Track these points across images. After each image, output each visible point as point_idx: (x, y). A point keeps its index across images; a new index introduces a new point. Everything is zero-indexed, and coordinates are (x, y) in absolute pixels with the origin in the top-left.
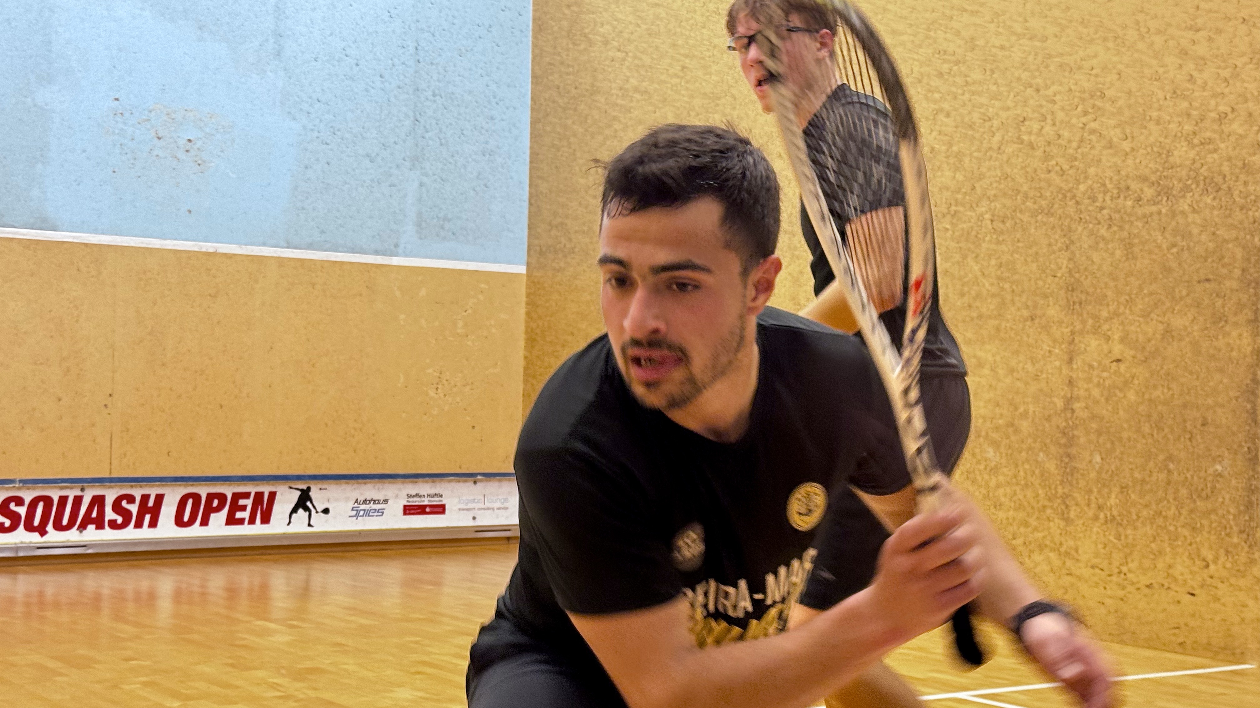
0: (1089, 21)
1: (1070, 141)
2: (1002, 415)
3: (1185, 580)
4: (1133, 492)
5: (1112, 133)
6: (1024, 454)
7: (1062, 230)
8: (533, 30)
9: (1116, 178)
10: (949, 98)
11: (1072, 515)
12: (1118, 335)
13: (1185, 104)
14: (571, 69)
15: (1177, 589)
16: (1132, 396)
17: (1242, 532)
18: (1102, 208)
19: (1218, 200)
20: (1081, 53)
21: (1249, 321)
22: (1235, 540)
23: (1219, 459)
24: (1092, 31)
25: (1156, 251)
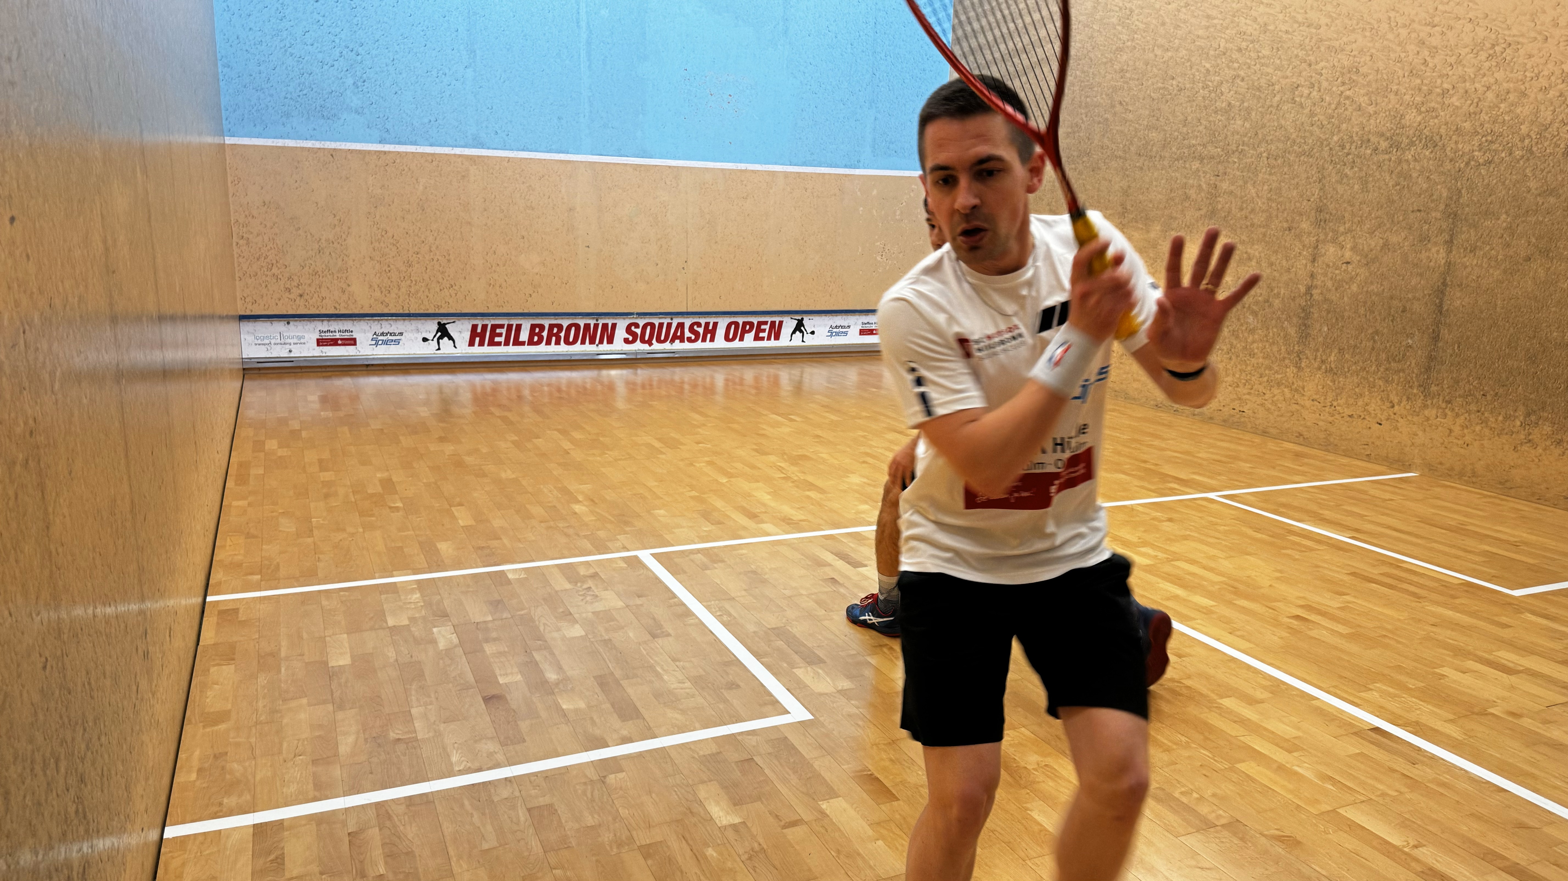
0: (1353, 15)
1: (1330, 104)
3: (1376, 415)
4: (1348, 353)
5: (1362, 99)
6: (1274, 322)
7: (1317, 168)
9: (1360, 133)
11: (1303, 365)
12: (1351, 244)
13: (1418, 81)
15: (1370, 419)
16: (1354, 287)
17: (1420, 386)
18: (1348, 154)
19: (1434, 154)
20: (1345, 39)
21: (1446, 242)
23: (1411, 335)
24: (1355, 22)
25: (1384, 187)
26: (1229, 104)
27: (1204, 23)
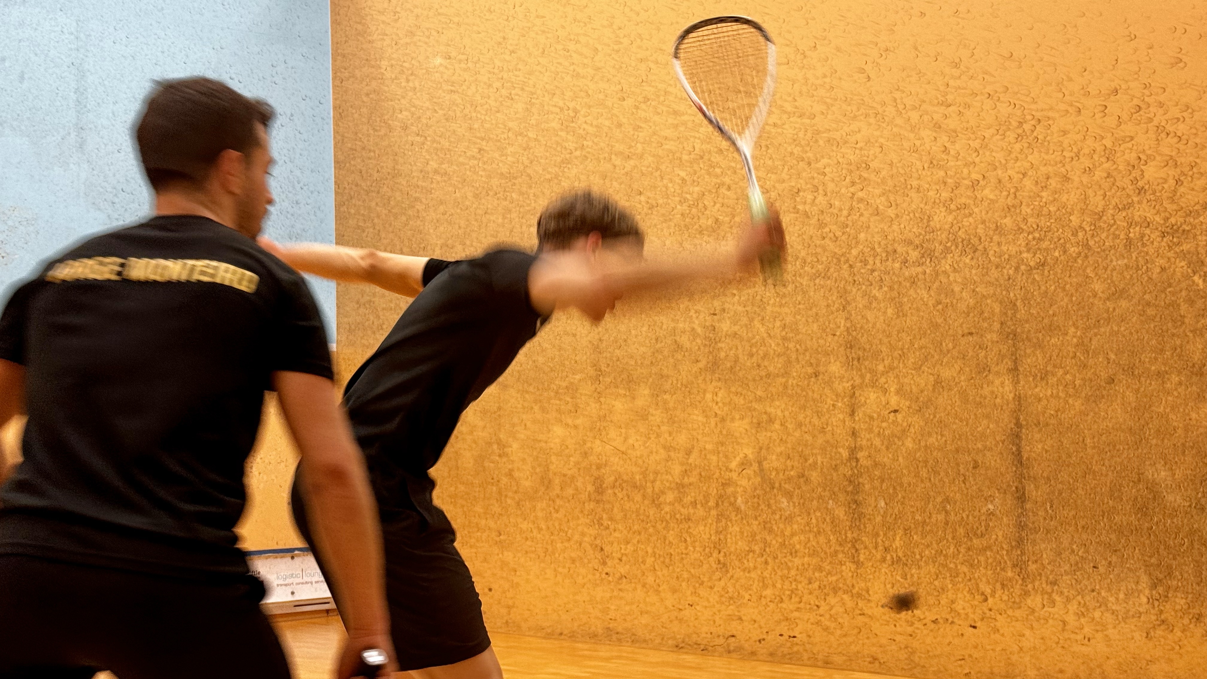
0: (852, 99)
2: (793, 467)
3: (967, 614)
4: (916, 533)
5: (878, 201)
6: (815, 502)
7: (838, 292)
8: (334, 117)
9: (883, 242)
10: (729, 172)
11: (862, 558)
12: (895, 386)
13: (942, 173)
14: (372, 154)
15: (960, 622)
16: (909, 444)
17: (1014, 566)
18: (873, 271)
19: (975, 260)
20: (846, 129)
21: (1010, 370)
22: (1010, 574)
23: (989, 499)
24: (854, 108)
25: (923, 308)
26: (717, 220)
27: (670, 121)
